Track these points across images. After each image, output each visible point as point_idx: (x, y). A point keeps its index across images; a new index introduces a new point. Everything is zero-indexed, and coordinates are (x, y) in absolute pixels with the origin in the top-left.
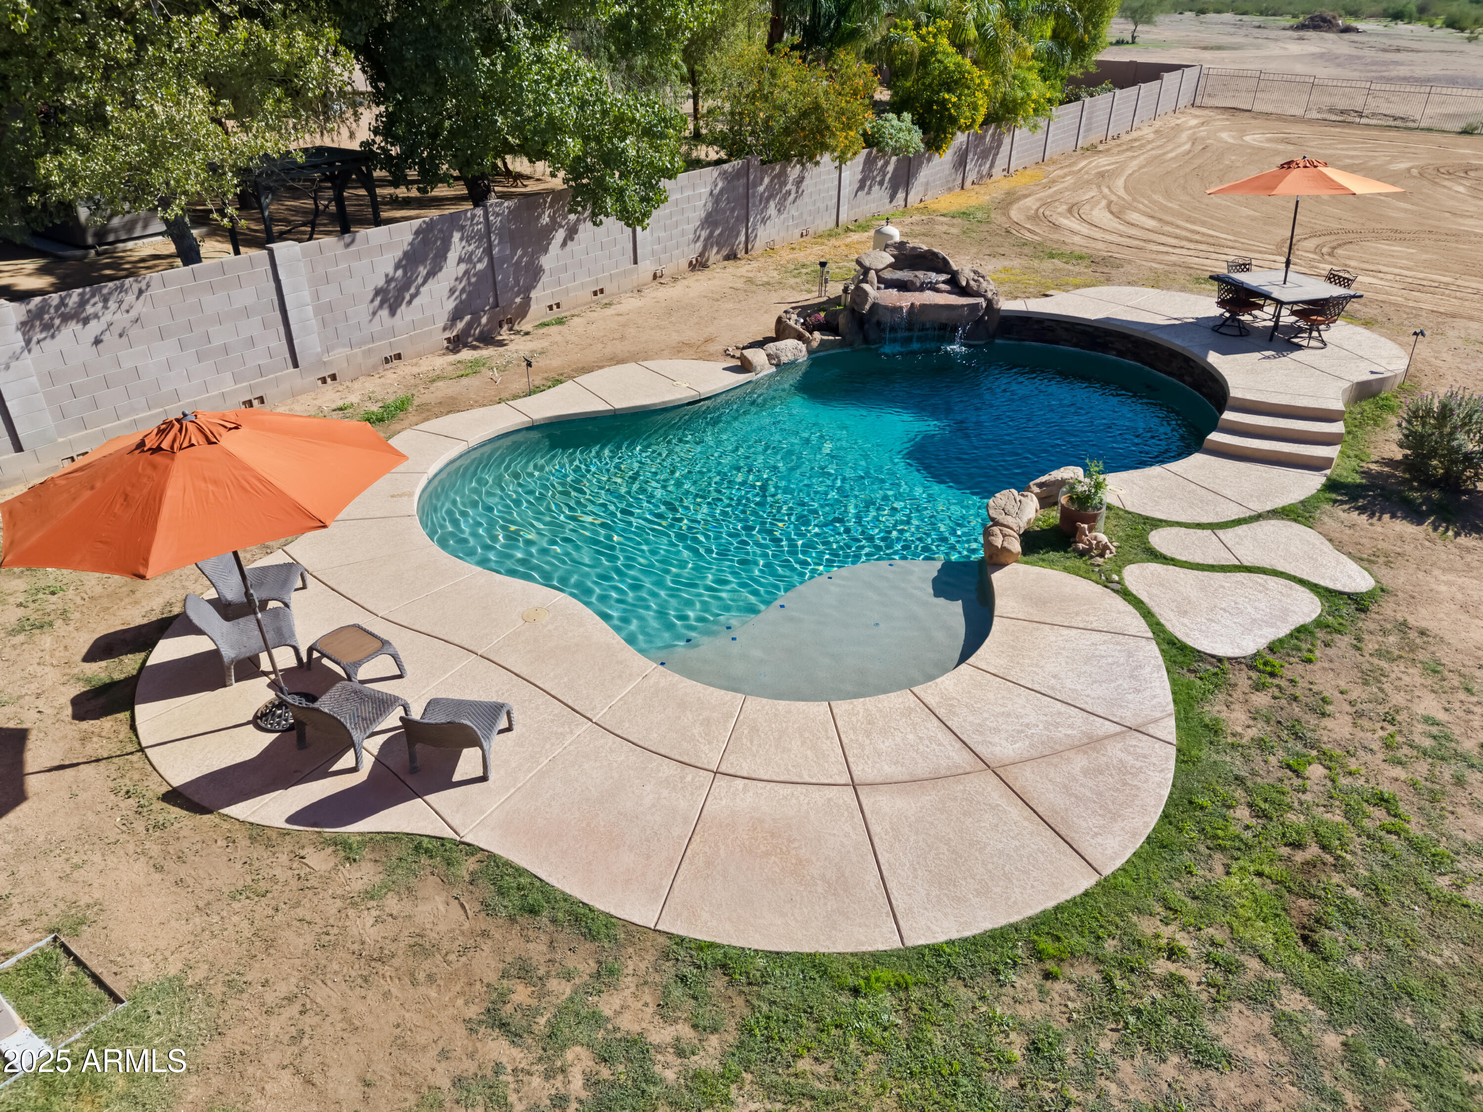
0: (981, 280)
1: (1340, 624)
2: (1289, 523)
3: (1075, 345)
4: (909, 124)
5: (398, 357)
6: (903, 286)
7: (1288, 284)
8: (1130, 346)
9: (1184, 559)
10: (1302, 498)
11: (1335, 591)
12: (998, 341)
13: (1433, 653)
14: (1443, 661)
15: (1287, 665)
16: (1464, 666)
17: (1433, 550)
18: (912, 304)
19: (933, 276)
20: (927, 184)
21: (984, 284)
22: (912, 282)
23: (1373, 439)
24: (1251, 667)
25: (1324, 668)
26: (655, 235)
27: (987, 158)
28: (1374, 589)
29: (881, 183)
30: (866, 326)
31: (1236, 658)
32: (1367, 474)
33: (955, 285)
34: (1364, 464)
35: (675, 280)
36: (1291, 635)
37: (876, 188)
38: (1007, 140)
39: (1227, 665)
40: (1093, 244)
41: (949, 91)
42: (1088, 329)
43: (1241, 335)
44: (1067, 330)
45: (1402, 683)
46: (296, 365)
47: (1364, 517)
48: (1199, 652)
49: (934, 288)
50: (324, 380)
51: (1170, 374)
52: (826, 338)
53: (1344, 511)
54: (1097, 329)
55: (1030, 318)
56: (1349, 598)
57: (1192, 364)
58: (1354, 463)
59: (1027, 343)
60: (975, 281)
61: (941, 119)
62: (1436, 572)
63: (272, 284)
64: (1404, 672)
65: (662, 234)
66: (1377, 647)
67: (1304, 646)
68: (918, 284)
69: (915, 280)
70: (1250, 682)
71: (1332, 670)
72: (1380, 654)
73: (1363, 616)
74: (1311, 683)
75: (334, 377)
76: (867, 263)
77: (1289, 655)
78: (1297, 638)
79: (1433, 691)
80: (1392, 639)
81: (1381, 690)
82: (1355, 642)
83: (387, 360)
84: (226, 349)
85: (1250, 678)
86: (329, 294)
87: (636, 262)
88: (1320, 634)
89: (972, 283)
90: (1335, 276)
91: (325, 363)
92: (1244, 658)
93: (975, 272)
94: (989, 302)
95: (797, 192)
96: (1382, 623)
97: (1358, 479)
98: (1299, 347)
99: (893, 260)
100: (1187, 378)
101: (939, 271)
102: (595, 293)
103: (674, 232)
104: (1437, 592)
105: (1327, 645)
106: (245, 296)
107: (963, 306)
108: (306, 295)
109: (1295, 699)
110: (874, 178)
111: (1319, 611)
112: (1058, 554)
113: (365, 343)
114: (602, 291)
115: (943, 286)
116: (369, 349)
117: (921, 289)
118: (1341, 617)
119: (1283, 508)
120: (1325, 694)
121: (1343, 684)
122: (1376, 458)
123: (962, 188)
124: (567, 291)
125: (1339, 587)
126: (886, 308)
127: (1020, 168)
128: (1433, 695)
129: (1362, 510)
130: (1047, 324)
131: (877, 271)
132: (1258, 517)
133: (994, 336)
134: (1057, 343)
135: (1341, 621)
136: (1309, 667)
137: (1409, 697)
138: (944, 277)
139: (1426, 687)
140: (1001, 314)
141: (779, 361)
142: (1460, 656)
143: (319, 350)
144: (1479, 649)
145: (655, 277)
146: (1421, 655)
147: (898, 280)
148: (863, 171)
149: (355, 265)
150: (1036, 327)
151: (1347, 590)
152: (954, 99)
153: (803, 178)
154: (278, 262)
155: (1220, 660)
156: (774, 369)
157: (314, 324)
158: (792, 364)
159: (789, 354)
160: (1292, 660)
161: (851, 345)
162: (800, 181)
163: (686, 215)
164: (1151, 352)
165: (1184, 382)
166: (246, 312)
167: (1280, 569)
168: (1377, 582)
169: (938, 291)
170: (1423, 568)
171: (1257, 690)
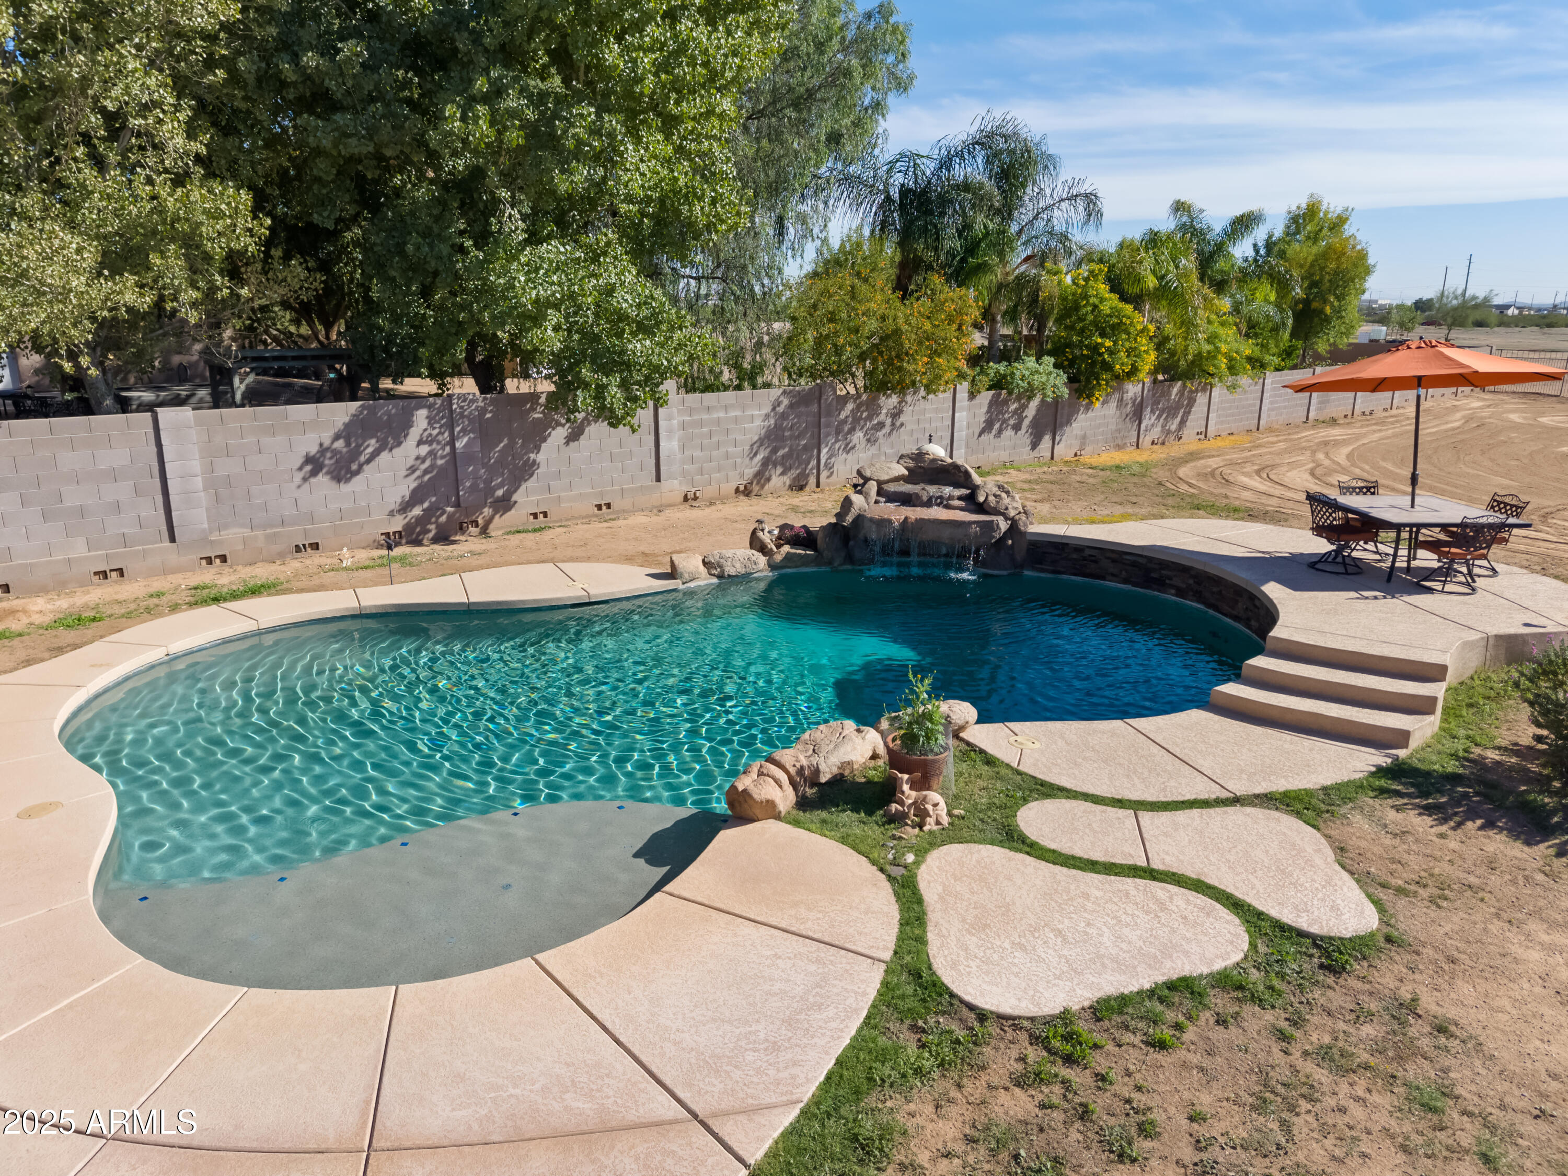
0: (1004, 495)
1: (1271, 988)
2: (1277, 814)
3: (1125, 581)
4: (1051, 368)
5: (315, 546)
6: (906, 500)
7: (1417, 508)
8: (1191, 581)
9: (1053, 846)
10: (1328, 783)
11: (1291, 929)
12: (1027, 573)
13: (1446, 1071)
14: (1459, 1090)
15: (1110, 1047)
16: (1503, 1107)
17: (1545, 889)
18: (906, 518)
19: (947, 490)
20: (1084, 437)
21: (1006, 500)
22: (917, 494)
23: (1511, 716)
24: (1035, 1039)
25: (1185, 1065)
26: (687, 453)
27: (1174, 416)
28: (1372, 935)
29: (1017, 428)
30: (851, 543)
31: (1013, 1018)
32: (1478, 763)
33: (972, 502)
34: (1477, 751)
35: (711, 504)
36: (1151, 993)
37: (1009, 433)
38: (1201, 399)
39: (993, 1028)
40: (1264, 499)
41: (1103, 335)
42: (1141, 560)
43: (1347, 573)
44: (1114, 561)
45: (1341, 1120)
46: (173, 539)
47: (1428, 820)
48: (952, 995)
49: (943, 502)
50: (209, 561)
51: (1236, 618)
52: (794, 551)
53: (1398, 809)
54: (1150, 559)
55: (1067, 544)
56: (1316, 945)
57: (1257, 603)
58: (1459, 746)
59: (1065, 577)
60: (995, 496)
61: (1094, 363)
62: (1533, 926)
63: (154, 449)
64: (1357, 1099)
65: (697, 453)
66: (1327, 1040)
67: (1171, 1016)
68: (925, 499)
69: (921, 493)
70: (1020, 1067)
71: (1201, 1069)
72: (1324, 1055)
73: (1330, 980)
74: (1139, 1089)
75: (223, 559)
76: (868, 473)
77: (1127, 1028)
78: (1161, 1000)
79: (1404, 1149)
80: (1368, 1030)
81: (1285, 1126)
82: (1284, 1025)
83: (298, 549)
84: (82, 512)
85: (1022, 1059)
86: (227, 467)
87: (658, 479)
88: (1220, 1001)
89: (991, 498)
90: (1499, 503)
91: (212, 542)
92: (1032, 1019)
93: (1000, 487)
94: (1014, 524)
95: (893, 424)
96: (1364, 998)
97: (1452, 767)
98: (1430, 590)
99: (906, 473)
100: (1253, 623)
101: (956, 485)
102: (599, 507)
103: (715, 453)
104: (1516, 960)
105: (1221, 1021)
106: (117, 457)
107: (971, 523)
108: (196, 465)
109: (1084, 1114)
110: (1005, 421)
111: (1238, 957)
112: (855, 816)
113: (272, 526)
114: (608, 506)
115: (956, 503)
116: (275, 533)
117: (928, 504)
118: (1282, 976)
119: (1286, 794)
120: (1157, 1115)
121: (1205, 1101)
122: (1504, 743)
123: (1138, 447)
124: (559, 500)
125: (1303, 923)
126: (871, 520)
127: (1224, 434)
128: (1401, 1158)
129: (1428, 810)
130: (1088, 552)
131: (880, 483)
132: (1236, 801)
133: (1022, 567)
134: (1103, 578)
135: (1276, 982)
136: (1155, 1056)
137: (1338, 1152)
138: (958, 492)
139: (1392, 1137)
140: (1028, 538)
141: (723, 571)
142: (1505, 1086)
143: (206, 526)
144: (1555, 1077)
145: (686, 499)
146: (1414, 1071)
147: (902, 493)
148: (987, 412)
149: (266, 440)
150: (1075, 556)
151: (1314, 929)
152: (1108, 343)
153: (901, 412)
154: (161, 426)
155: (982, 1016)
156: (715, 580)
157: (203, 498)
158: (744, 578)
159: (738, 565)
160: (1128, 1037)
161: (830, 563)
162: (896, 414)
163: (731, 437)
164: (1215, 589)
165: (1249, 628)
166: (114, 476)
167: (1212, 881)
168: (1384, 922)
169: (948, 507)
170: (1505, 916)
171: (1018, 1085)
